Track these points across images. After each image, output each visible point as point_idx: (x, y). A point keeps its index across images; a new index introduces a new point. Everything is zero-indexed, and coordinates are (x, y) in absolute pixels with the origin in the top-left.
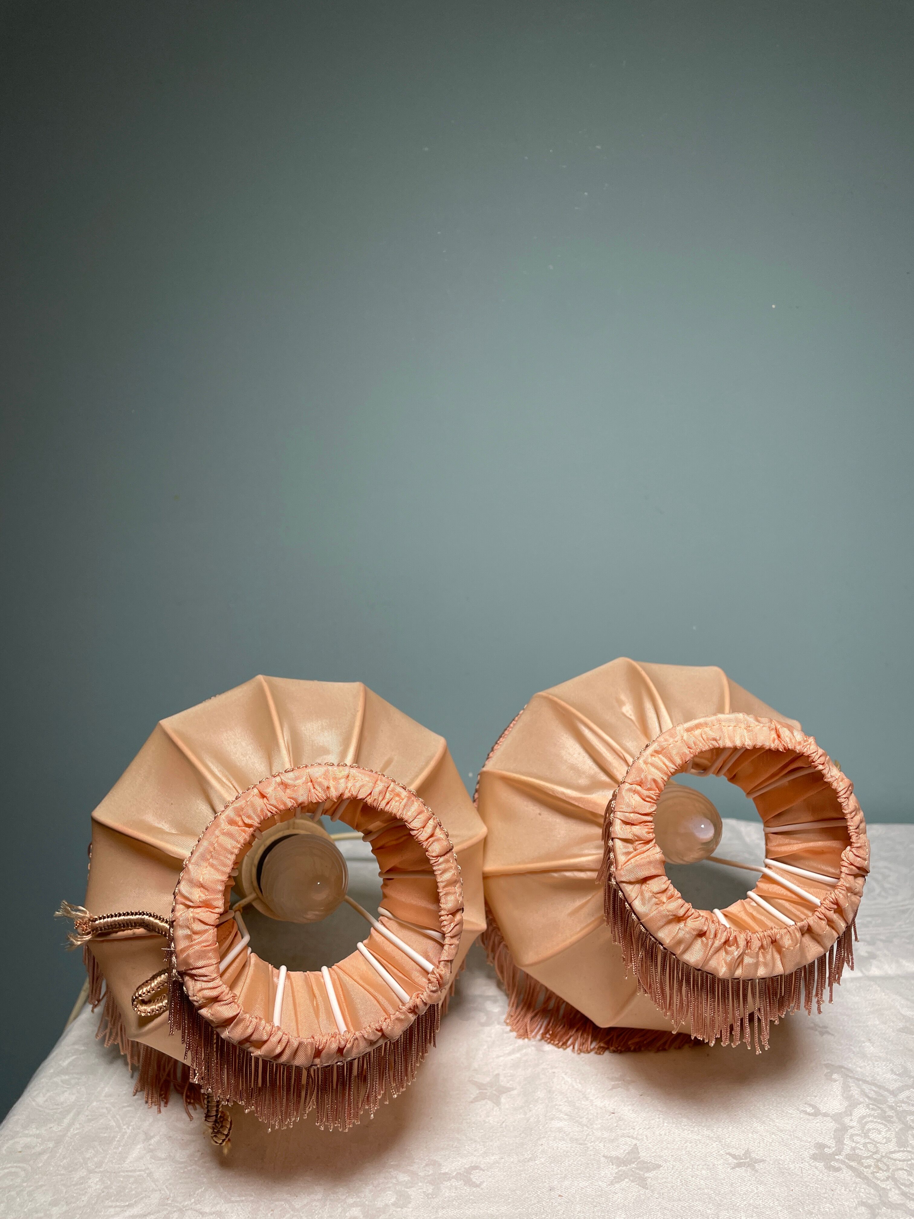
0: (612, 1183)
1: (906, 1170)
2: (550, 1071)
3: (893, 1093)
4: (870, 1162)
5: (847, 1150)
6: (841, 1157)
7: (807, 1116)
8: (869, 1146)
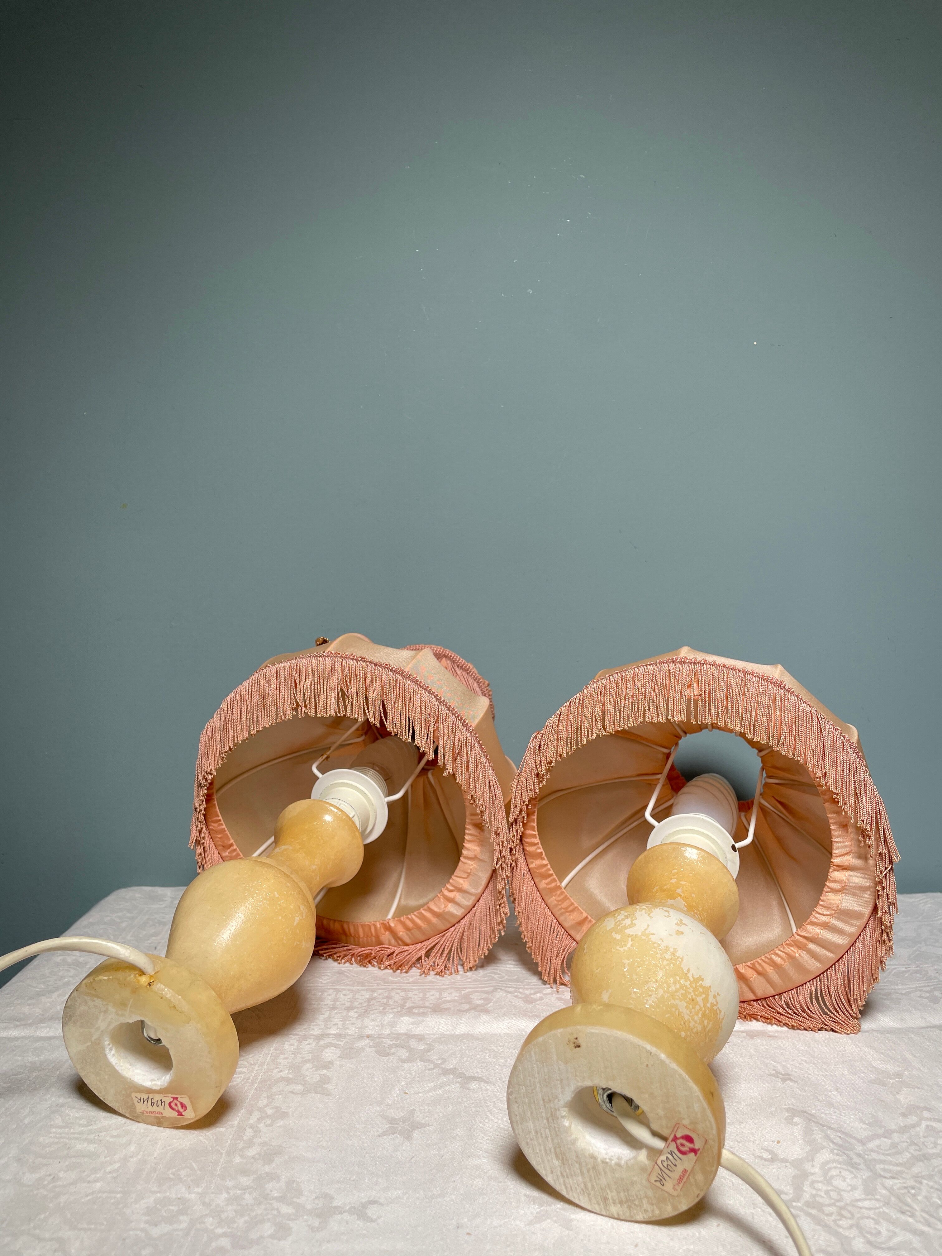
0: (531, 1223)
1: (873, 1219)
2: (474, 1110)
3: (862, 1142)
4: (833, 1209)
5: (807, 1197)
6: (799, 1204)
7: (763, 1162)
8: (832, 1193)
